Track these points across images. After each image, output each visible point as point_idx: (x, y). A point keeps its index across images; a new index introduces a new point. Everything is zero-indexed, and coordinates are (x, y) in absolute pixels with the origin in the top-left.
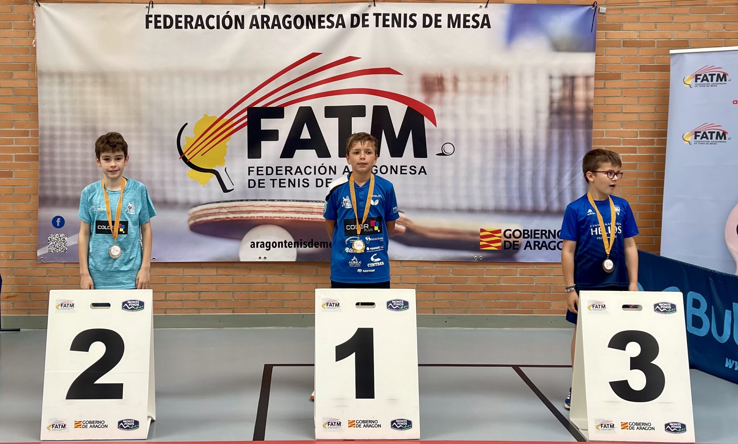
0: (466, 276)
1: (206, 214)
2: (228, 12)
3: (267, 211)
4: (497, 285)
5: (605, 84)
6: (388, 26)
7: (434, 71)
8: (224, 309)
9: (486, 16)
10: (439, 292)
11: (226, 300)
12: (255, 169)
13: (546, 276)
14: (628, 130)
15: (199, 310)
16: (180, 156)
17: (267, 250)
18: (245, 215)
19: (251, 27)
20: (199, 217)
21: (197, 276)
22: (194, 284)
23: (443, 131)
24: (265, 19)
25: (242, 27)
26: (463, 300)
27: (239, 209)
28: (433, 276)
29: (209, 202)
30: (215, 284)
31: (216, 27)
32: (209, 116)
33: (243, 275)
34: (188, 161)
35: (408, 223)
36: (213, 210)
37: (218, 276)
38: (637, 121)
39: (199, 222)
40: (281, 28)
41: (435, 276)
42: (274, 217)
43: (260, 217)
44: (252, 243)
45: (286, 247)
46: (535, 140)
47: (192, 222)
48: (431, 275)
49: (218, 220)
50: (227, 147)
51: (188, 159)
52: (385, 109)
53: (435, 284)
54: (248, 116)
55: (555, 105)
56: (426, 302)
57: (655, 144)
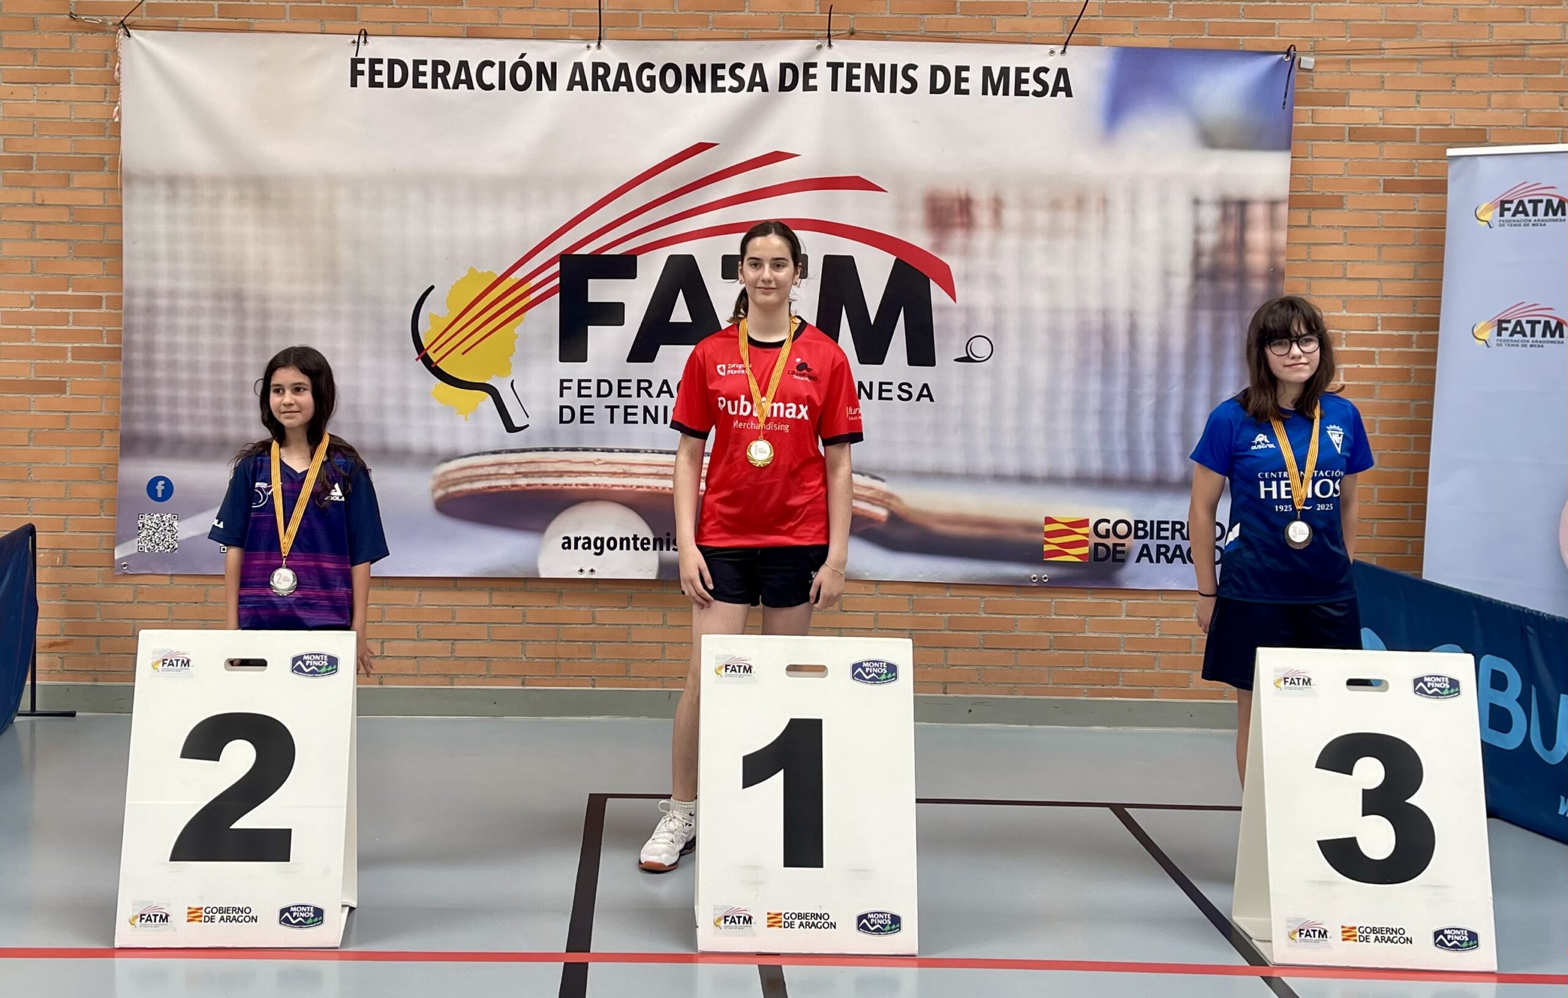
0: (1014, 617)
1: (469, 477)
2: (523, 56)
3: (597, 473)
4: (1078, 635)
5: (1309, 217)
6: (858, 89)
7: (952, 187)
8: (505, 676)
9: (1062, 73)
10: (956, 648)
11: (509, 658)
12: (574, 385)
13: (1182, 619)
14: (1357, 315)
15: (451, 678)
16: (417, 356)
17: (596, 554)
18: (551, 481)
19: (570, 88)
20: (457, 482)
21: (450, 607)
22: (443, 624)
23: (970, 312)
24: (601, 71)
25: (552, 86)
26: (1006, 667)
27: (539, 467)
28: (943, 615)
29: (476, 452)
30: (486, 625)
31: (497, 85)
32: (480, 272)
33: (546, 607)
34: (433, 366)
35: (894, 503)
36: (485, 468)
37: (493, 608)
38: (1376, 296)
39: (454, 493)
40: (633, 91)
41: (949, 615)
42: (613, 486)
43: (583, 485)
44: (564, 538)
45: (636, 549)
46: (1163, 334)
47: (440, 493)
48: (941, 614)
49: (495, 490)
50: (517, 336)
51: (435, 360)
52: (847, 264)
53: (947, 632)
54: (561, 273)
55: (1206, 261)
56: (930, 669)
57: (1414, 345)
